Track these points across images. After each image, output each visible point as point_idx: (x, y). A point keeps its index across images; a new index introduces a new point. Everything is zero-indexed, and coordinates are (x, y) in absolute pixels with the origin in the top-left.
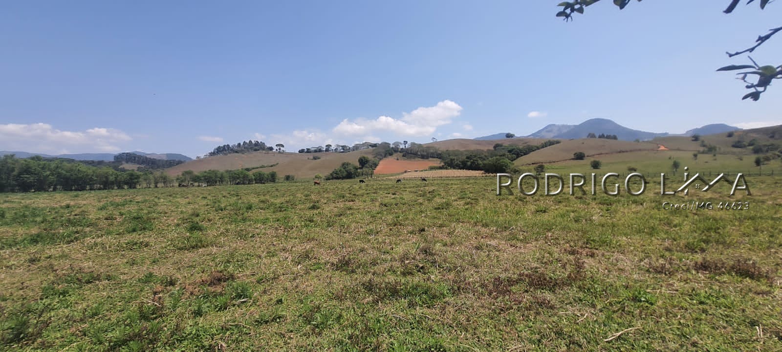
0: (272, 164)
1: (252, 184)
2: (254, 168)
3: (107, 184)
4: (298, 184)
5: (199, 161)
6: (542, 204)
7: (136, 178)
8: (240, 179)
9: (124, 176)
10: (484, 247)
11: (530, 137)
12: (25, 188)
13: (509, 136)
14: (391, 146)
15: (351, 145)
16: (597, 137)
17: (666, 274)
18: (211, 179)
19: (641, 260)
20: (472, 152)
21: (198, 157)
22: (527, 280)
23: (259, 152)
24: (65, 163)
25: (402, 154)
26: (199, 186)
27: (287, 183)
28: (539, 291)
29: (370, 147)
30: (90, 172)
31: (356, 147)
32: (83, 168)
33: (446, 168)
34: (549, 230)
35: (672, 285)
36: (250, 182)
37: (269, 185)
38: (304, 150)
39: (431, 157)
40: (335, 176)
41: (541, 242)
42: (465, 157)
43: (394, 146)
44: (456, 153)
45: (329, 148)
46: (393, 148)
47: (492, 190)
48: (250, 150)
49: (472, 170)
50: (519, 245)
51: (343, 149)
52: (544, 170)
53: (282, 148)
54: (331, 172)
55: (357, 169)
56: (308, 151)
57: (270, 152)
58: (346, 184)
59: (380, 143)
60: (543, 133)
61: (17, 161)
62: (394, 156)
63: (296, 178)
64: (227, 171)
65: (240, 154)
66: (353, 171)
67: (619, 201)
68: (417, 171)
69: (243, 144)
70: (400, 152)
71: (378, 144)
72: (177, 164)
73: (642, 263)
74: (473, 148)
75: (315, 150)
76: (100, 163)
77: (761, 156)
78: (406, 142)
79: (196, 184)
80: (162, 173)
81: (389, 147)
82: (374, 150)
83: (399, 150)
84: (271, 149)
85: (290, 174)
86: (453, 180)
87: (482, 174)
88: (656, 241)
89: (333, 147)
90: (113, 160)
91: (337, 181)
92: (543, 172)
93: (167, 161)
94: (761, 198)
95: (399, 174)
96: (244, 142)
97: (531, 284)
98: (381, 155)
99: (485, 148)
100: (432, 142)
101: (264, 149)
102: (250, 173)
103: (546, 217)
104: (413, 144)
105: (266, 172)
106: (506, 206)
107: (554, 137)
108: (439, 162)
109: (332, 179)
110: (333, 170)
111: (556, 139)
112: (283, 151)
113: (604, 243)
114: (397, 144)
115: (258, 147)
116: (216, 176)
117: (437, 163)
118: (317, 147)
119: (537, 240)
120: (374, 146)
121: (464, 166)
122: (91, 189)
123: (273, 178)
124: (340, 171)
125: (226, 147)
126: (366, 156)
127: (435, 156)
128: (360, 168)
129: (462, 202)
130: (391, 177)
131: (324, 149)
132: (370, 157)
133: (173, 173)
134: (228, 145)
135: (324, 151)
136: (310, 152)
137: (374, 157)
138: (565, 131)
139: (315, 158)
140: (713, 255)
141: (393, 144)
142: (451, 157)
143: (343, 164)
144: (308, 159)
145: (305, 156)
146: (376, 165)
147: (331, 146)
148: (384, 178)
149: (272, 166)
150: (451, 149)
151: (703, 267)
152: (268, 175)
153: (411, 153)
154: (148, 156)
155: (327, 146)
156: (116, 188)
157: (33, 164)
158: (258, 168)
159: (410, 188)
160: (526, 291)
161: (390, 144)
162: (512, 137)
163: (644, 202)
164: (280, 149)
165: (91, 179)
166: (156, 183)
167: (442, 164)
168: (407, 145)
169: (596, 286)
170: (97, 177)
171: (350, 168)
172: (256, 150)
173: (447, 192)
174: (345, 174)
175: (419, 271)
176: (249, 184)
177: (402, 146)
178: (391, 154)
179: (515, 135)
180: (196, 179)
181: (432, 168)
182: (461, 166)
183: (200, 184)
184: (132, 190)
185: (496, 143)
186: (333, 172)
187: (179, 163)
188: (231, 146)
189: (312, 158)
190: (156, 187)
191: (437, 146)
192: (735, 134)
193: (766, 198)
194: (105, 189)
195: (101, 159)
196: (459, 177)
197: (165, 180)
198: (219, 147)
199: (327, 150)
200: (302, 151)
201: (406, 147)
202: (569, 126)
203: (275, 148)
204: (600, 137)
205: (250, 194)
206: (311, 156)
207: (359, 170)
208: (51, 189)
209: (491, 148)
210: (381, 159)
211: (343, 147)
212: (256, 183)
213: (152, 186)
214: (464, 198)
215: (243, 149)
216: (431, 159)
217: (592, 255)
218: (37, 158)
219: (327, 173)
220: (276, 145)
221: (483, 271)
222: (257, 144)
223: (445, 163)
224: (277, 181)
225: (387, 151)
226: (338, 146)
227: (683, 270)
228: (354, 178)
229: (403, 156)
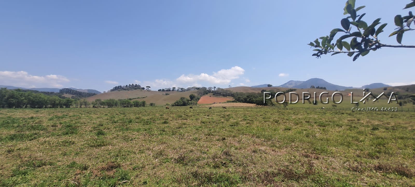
0: (144, 97)
1: (132, 107)
2: (134, 99)
3: (54, 105)
4: (157, 108)
5: (105, 94)
6: (288, 126)
7: (70, 102)
8: (126, 104)
9: (64, 101)
10: (258, 151)
11: (280, 87)
12: (10, 106)
13: (269, 86)
14: (207, 89)
15: (186, 88)
16: (316, 88)
17: (359, 172)
18: (110, 104)
19: (344, 163)
20: (250, 93)
21: (104, 92)
22: (283, 174)
23: (137, 90)
24: (33, 93)
25: (212, 94)
26: (104, 107)
27: (151, 108)
28: (290, 181)
29: (196, 89)
30: (46, 98)
31: (189, 89)
32: (43, 96)
33: (236, 102)
34: (293, 141)
35: (363, 179)
36: (131, 106)
37: (141, 108)
38: (161, 90)
39: (228, 96)
40: (177, 104)
41: (289, 149)
42: (246, 96)
43: (208, 89)
44: (242, 94)
45: (174, 89)
46: (208, 90)
47: (261, 115)
48: (132, 89)
49: (250, 103)
50: (277, 150)
51: (182, 90)
52: (288, 105)
53: (149, 88)
54: (175, 102)
55: (188, 101)
56: (163, 90)
57: (143, 90)
58: (182, 109)
59: (201, 87)
60: (287, 85)
61: (7, 91)
62: (208, 94)
63: (156, 104)
64: (119, 100)
65: (127, 91)
66: (186, 102)
67: (329, 125)
68: (220, 103)
69: (129, 86)
70: (212, 92)
71: (201, 88)
72: (93, 95)
73: (345, 164)
74: (250, 91)
75: (167, 90)
76: (52, 93)
77: (402, 101)
78: (215, 87)
79: (102, 106)
80: (85, 100)
81: (206, 90)
82: (198, 91)
83: (211, 91)
84: (143, 88)
85: (153, 102)
86: (240, 108)
87: (255, 105)
88: (352, 150)
89: (176, 89)
90: (59, 92)
91: (177, 107)
92: (287, 105)
93: (88, 93)
94: (405, 125)
95: (211, 104)
96: (130, 84)
97: (285, 176)
98: (202, 94)
99: (257, 92)
100: (229, 87)
101: (140, 89)
102: (132, 101)
103: (290, 133)
104: (219, 88)
105: (140, 101)
106: (269, 125)
107: (293, 87)
108: (232, 99)
109: (175, 106)
110: (176, 101)
111: (294, 88)
112: (150, 90)
113: (323, 151)
114: (210, 88)
115: (137, 87)
116: (113, 103)
117: (231, 99)
118: (168, 88)
119: (287, 148)
120: (198, 89)
121: (245, 101)
122: (45, 108)
123: (143, 104)
124: (180, 102)
125: (119, 87)
126: (193, 94)
127: (230, 95)
128: (190, 100)
129: (245, 122)
130: (207, 106)
131: (172, 90)
132: (196, 95)
133: (91, 100)
134: (121, 86)
135: (171, 91)
136: (164, 91)
137: (198, 95)
138: (298, 84)
139: (167, 94)
140: (384, 161)
141: (208, 88)
142: (238, 96)
143: (181, 98)
144: (163, 94)
145: (161, 93)
146: (199, 99)
147: (175, 88)
148: (203, 106)
149: (143, 98)
150: (239, 92)
151: (379, 168)
152: (141, 103)
153: (217, 93)
154: (78, 91)
155: (173, 88)
156: (59, 107)
157: (16, 93)
158: (135, 99)
159: (217, 112)
160: (283, 181)
161: (206, 88)
162: (271, 86)
163: (342, 126)
164: (148, 89)
165: (46, 102)
166: (81, 105)
167: (234, 100)
168: (215, 89)
169: (321, 179)
170: (50, 101)
171: (185, 100)
172: (135, 89)
173: (236, 115)
174: (182, 103)
175: (223, 165)
176: (131, 107)
177: (213, 90)
178: (207, 94)
179: (273, 85)
180: (103, 104)
181: (228, 102)
182: (244, 101)
183: (105, 106)
184: (68, 109)
185: (262, 89)
186: (176, 102)
187: (94, 94)
188: (122, 87)
189: (165, 94)
190: (81, 107)
191: (231, 90)
192: (388, 89)
193: (407, 125)
194: (53, 107)
195: (52, 91)
196: (243, 107)
197: (86, 104)
198: (116, 87)
199: (173, 90)
200: (160, 90)
201: (215, 90)
202: (301, 82)
203: (146, 88)
204: (317, 88)
205: (131, 113)
206: (164, 93)
207: (189, 101)
208: (24, 107)
209: (260, 92)
210: (201, 96)
211: (182, 89)
212: (134, 107)
213: (79, 106)
214: (246, 120)
215: (129, 88)
216: (228, 97)
217: (317, 158)
218: (18, 90)
219: (173, 102)
220: (146, 87)
221: (258, 166)
222: (136, 85)
223: (236, 99)
224: (146, 106)
225: (205, 92)
226: (179, 88)
227: (368, 170)
228: (187, 106)
229: (213, 95)
